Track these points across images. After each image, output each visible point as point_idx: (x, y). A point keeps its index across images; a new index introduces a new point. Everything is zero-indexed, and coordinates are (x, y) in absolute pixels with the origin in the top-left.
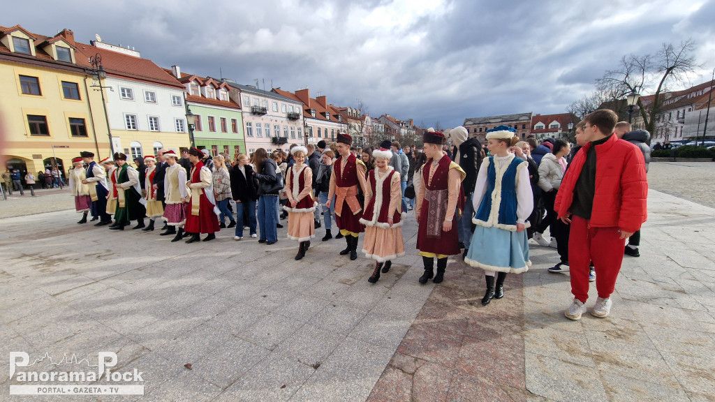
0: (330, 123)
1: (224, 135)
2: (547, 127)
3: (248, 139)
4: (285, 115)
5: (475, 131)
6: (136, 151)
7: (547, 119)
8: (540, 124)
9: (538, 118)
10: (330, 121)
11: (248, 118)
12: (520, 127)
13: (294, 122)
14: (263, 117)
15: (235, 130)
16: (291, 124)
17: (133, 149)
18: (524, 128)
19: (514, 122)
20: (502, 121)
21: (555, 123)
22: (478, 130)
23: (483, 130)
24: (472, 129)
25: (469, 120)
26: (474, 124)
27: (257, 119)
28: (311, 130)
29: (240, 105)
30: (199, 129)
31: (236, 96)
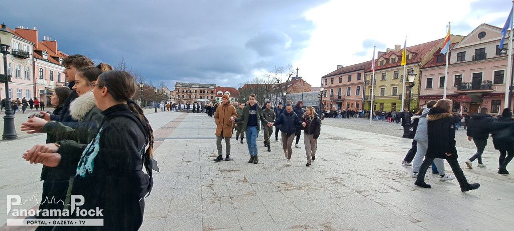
0: (60, 67)
5: (183, 92)
7: (224, 89)
8: (220, 92)
9: (219, 88)
12: (210, 92)
13: (21, 61)
16: (16, 62)
18: (212, 93)
19: (207, 89)
20: (200, 87)
22: (185, 91)
23: (189, 92)
24: (181, 90)
25: (179, 83)
26: (183, 87)
28: (41, 72)
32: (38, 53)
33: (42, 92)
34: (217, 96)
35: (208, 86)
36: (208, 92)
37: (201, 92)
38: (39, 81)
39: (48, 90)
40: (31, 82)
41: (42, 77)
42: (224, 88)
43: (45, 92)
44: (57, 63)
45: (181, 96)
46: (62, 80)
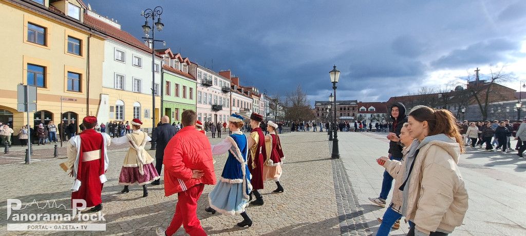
0: (243, 96)
1: (184, 101)
2: (367, 110)
3: (198, 105)
4: (220, 88)
5: (323, 110)
6: (119, 109)
7: (367, 105)
8: (363, 108)
9: (361, 104)
10: (243, 95)
11: (200, 88)
12: (351, 108)
13: (225, 94)
14: (208, 88)
15: (191, 98)
16: (223, 96)
17: (117, 107)
18: (353, 109)
19: (347, 106)
20: (340, 104)
21: (372, 107)
24: (320, 108)
25: (319, 102)
26: (322, 105)
27: (205, 89)
28: (234, 101)
29: (195, 77)
30: (168, 93)
31: (193, 70)
32: (233, 87)
34: (359, 112)
35: (348, 102)
36: (348, 109)
37: (341, 109)
38: (233, 108)
40: (229, 109)
41: (234, 106)
42: (367, 103)
44: (240, 93)
45: (321, 114)
46: (243, 107)
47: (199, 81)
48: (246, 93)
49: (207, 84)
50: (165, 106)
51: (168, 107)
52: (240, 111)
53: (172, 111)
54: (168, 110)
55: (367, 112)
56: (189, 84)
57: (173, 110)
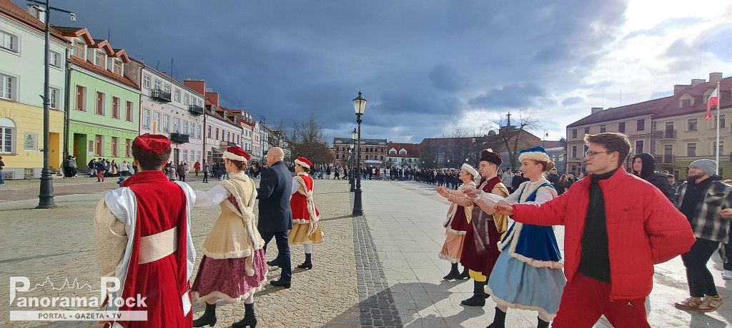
1: (114, 123)
2: (398, 152)
4: (187, 108)
5: (344, 150)
7: (398, 146)
8: (393, 150)
9: (391, 145)
10: (227, 121)
11: (147, 103)
12: (380, 150)
13: (195, 118)
14: (163, 105)
15: (129, 119)
16: (192, 119)
18: (382, 151)
19: (375, 146)
20: (366, 144)
21: (403, 150)
22: (346, 149)
24: (341, 148)
25: (338, 139)
26: (343, 143)
27: (157, 106)
28: (210, 130)
29: (138, 84)
30: (80, 107)
31: (134, 71)
32: (208, 107)
33: (209, 153)
34: (388, 155)
35: (377, 142)
36: (376, 151)
37: (367, 150)
38: (208, 140)
39: (214, 151)
40: (201, 142)
41: (210, 137)
42: (399, 144)
43: (212, 154)
45: (341, 156)
46: (226, 139)
47: (145, 91)
48: (232, 118)
49: (163, 98)
50: (73, 129)
51: (80, 132)
52: (221, 145)
53: (88, 139)
54: (79, 137)
55: (398, 156)
56: (125, 94)
57: (91, 137)
